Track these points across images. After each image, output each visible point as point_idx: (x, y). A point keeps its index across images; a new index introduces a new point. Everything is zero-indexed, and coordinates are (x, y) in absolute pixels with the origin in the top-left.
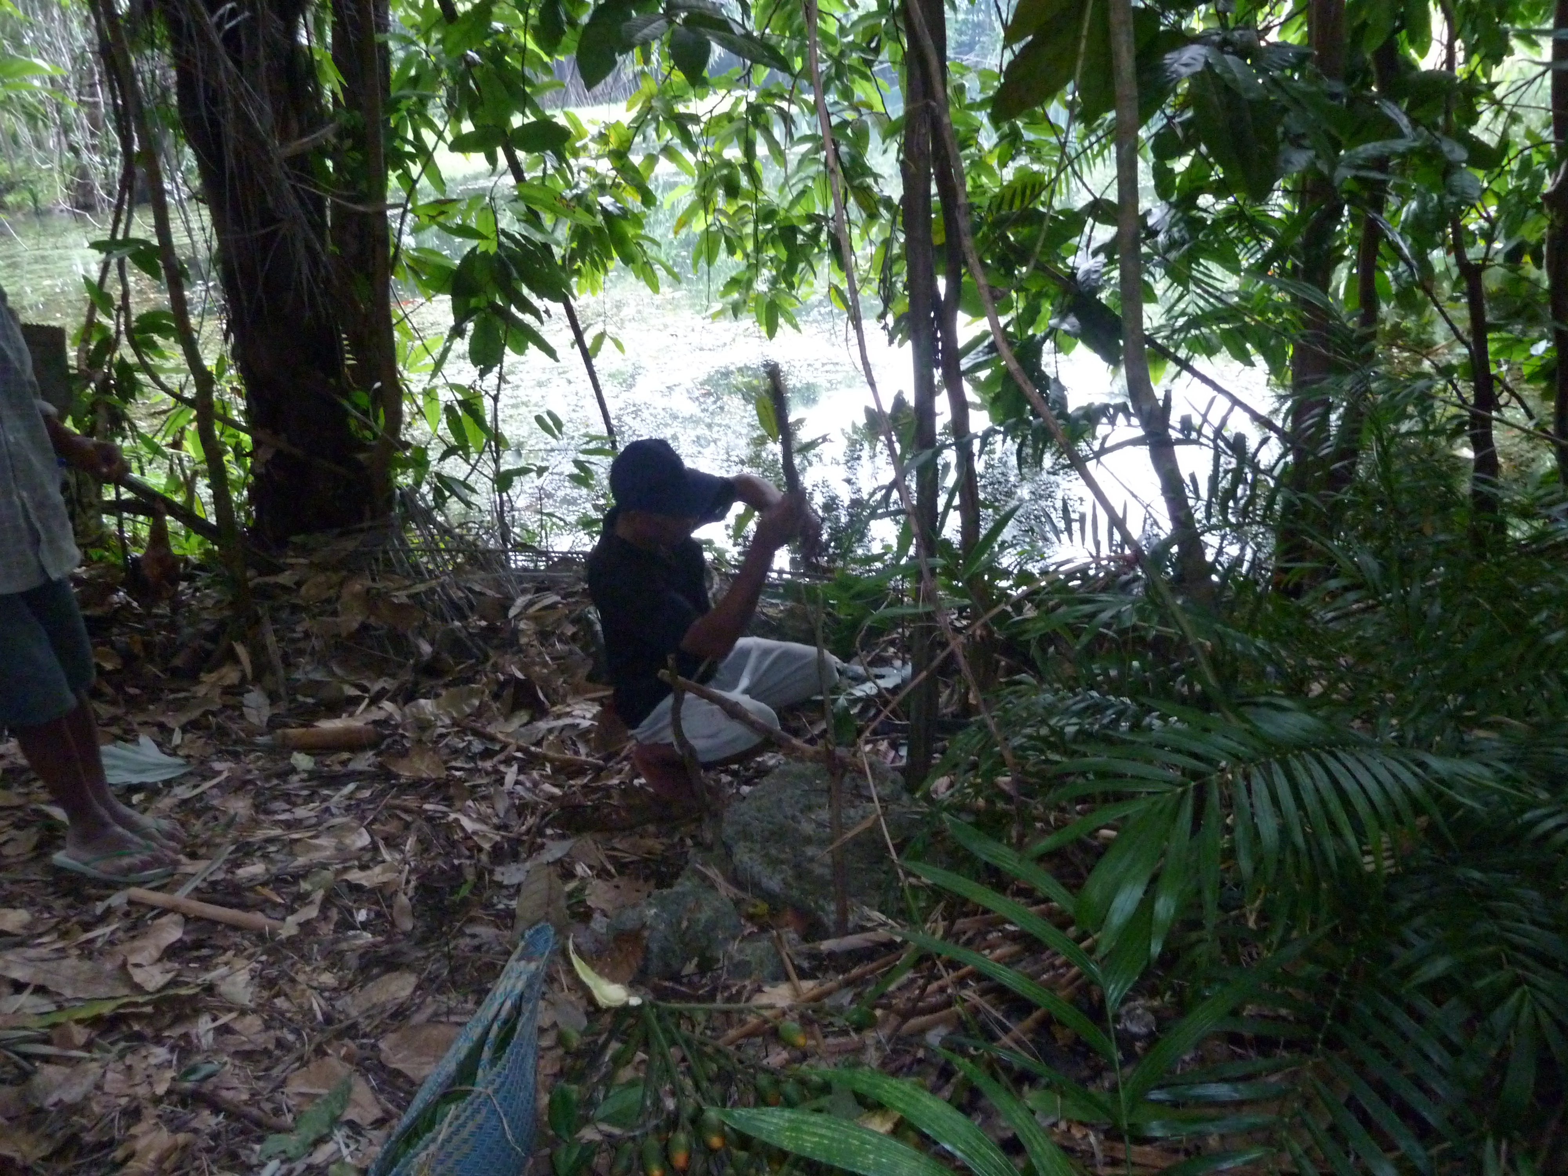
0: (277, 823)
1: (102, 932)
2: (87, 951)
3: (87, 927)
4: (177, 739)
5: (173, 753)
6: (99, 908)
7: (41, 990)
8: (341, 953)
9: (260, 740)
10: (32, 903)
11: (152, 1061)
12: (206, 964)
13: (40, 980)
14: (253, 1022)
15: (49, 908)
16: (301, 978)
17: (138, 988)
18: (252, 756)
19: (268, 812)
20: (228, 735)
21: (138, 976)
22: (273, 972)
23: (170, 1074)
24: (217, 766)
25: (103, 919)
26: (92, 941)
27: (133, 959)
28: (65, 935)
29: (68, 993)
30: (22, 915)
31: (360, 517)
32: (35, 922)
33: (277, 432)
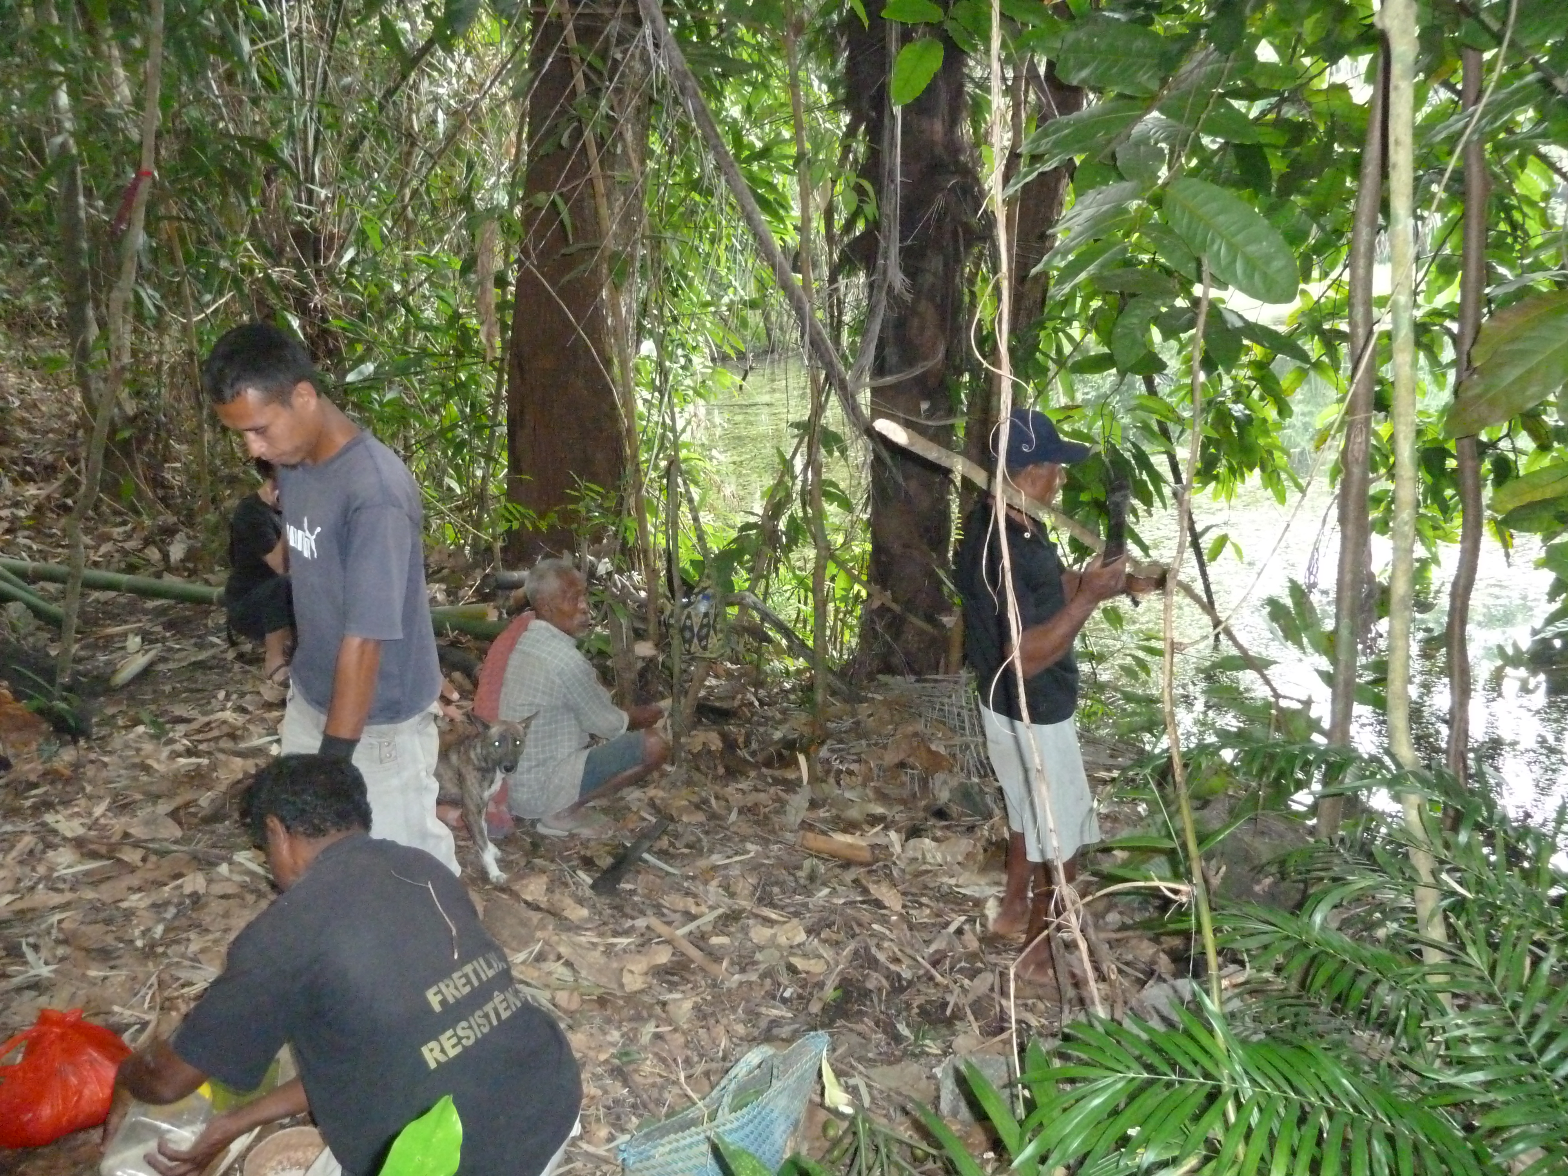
1: (623, 941)
2: (608, 949)
3: (616, 934)
6: (629, 923)
7: (568, 964)
8: (758, 1015)
9: (789, 836)
11: (609, 1038)
12: (673, 986)
13: (572, 959)
14: (679, 1039)
15: (600, 913)
16: (724, 1021)
17: (622, 986)
18: (776, 847)
20: (768, 825)
21: (627, 979)
22: (708, 1010)
23: (613, 1050)
24: (749, 846)
25: (626, 933)
26: (614, 945)
27: (630, 967)
28: (601, 935)
29: (584, 973)
30: (585, 912)
31: (936, 669)
32: (590, 920)
33: (884, 588)
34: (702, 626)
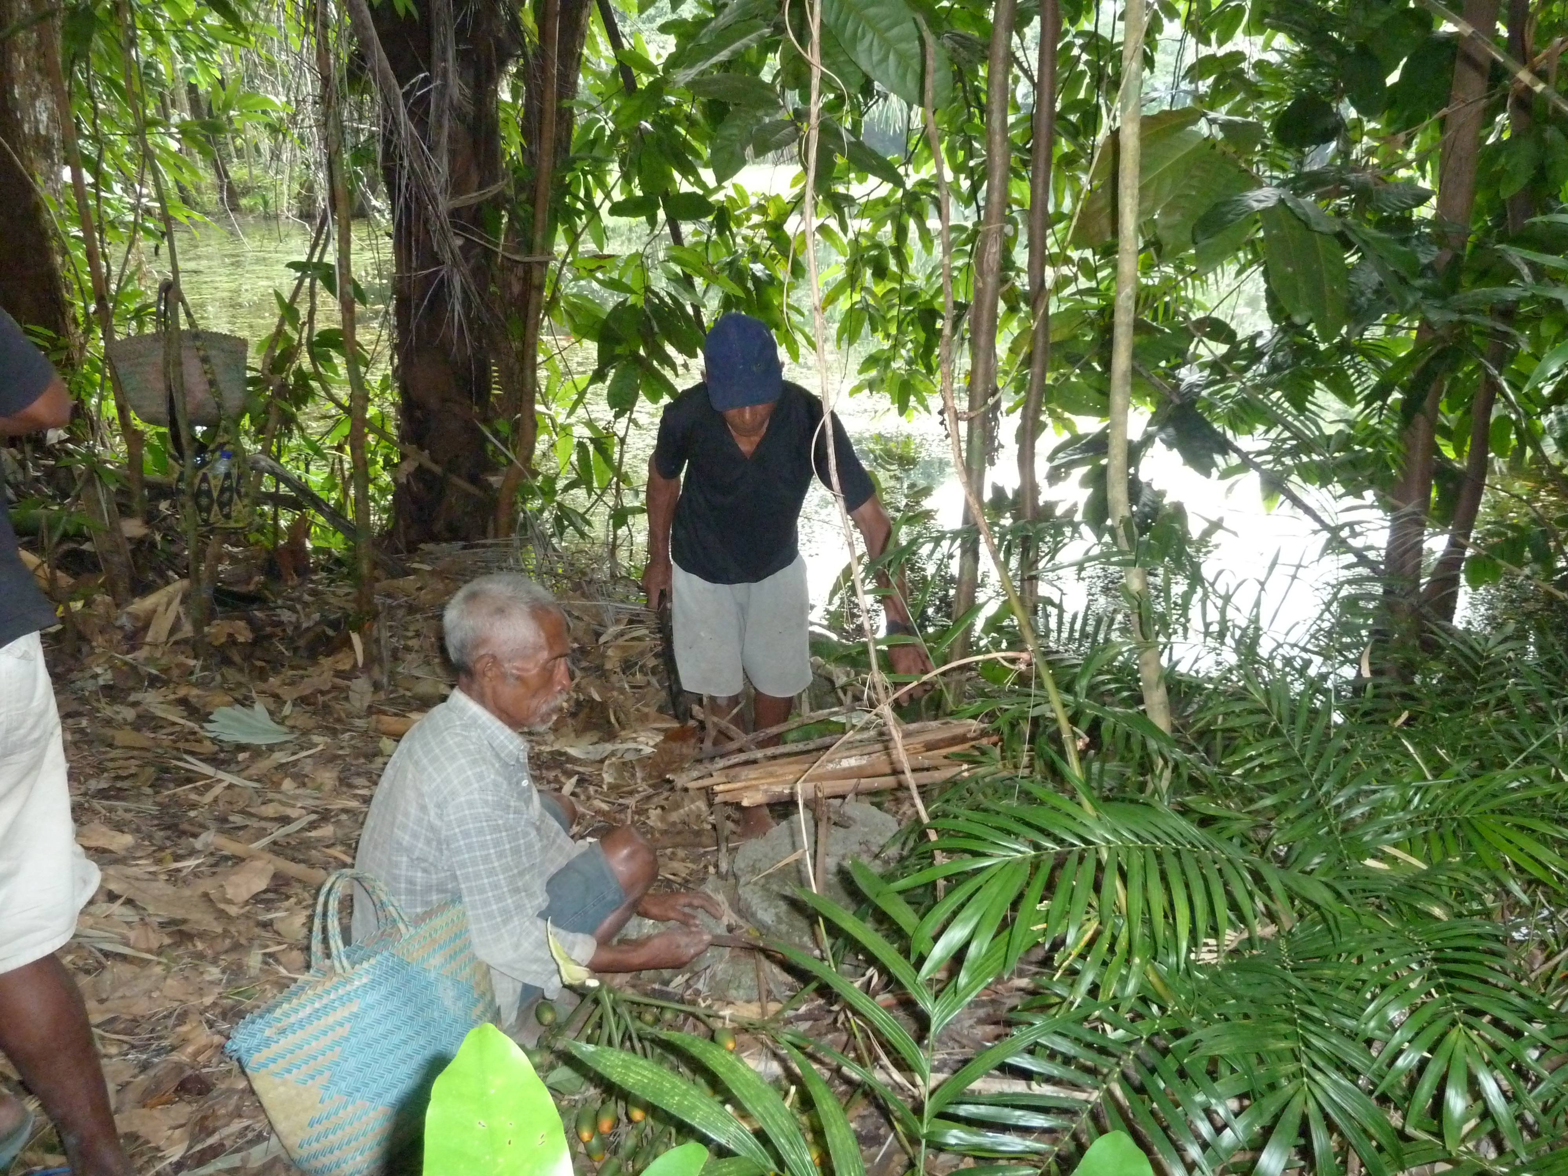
0: (355, 796)
1: (189, 864)
2: (173, 876)
3: (177, 858)
4: (287, 709)
5: (281, 723)
6: (190, 842)
7: (129, 902)
9: (357, 722)
10: (138, 830)
12: (273, 905)
13: (131, 894)
15: (150, 837)
18: (347, 736)
19: (351, 786)
20: (331, 713)
24: (316, 739)
25: (192, 853)
26: (178, 870)
28: (159, 861)
29: (151, 910)
30: (128, 839)
31: (484, 534)
32: (137, 846)
33: (422, 448)
34: (223, 491)
